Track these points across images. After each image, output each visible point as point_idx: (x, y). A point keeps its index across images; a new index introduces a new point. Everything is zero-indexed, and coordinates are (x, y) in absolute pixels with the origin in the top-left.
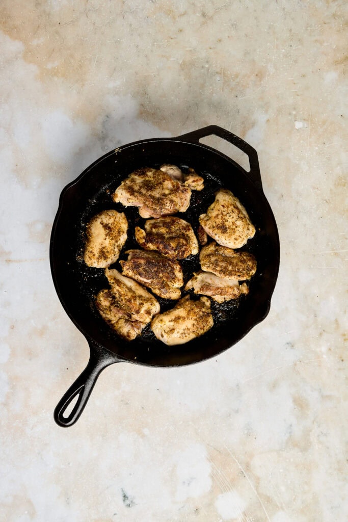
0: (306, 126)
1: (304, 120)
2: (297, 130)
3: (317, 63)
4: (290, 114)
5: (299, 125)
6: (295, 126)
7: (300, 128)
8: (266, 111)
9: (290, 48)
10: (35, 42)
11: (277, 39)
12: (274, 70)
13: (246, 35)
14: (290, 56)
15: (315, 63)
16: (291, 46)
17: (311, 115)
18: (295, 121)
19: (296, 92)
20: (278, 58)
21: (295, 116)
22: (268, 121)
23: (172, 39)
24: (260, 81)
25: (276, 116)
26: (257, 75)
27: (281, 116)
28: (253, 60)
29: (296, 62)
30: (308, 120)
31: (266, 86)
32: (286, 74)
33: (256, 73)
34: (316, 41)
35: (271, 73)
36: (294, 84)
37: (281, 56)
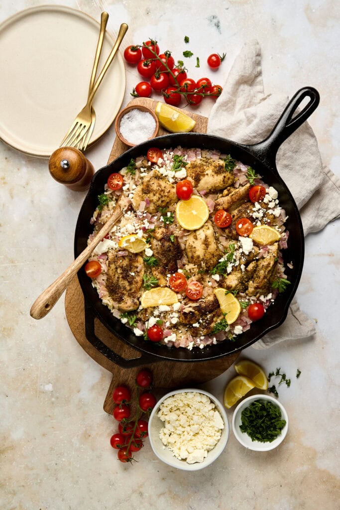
0: (42, 387)
1: (44, 392)
2: (50, 383)
3: (31, 448)
4: (57, 398)
5: (49, 387)
6: (53, 387)
7: (47, 384)
8: (80, 401)
9: (57, 463)
10: (305, 467)
11: (70, 470)
12: (73, 440)
13: (100, 474)
14: (57, 455)
15: (33, 448)
16: (56, 464)
17: (36, 397)
18: (52, 391)
19: (52, 420)
20: (69, 452)
21: (52, 396)
22: (79, 392)
23: (172, 471)
24: (86, 430)
25: (70, 396)
26: (90, 436)
27: (66, 396)
28: (93, 450)
29: (52, 449)
30: (40, 392)
31: (81, 425)
32: (61, 437)
33: (90, 438)
34: (32, 469)
35: (76, 438)
36: (53, 427)
37: (66, 454)
